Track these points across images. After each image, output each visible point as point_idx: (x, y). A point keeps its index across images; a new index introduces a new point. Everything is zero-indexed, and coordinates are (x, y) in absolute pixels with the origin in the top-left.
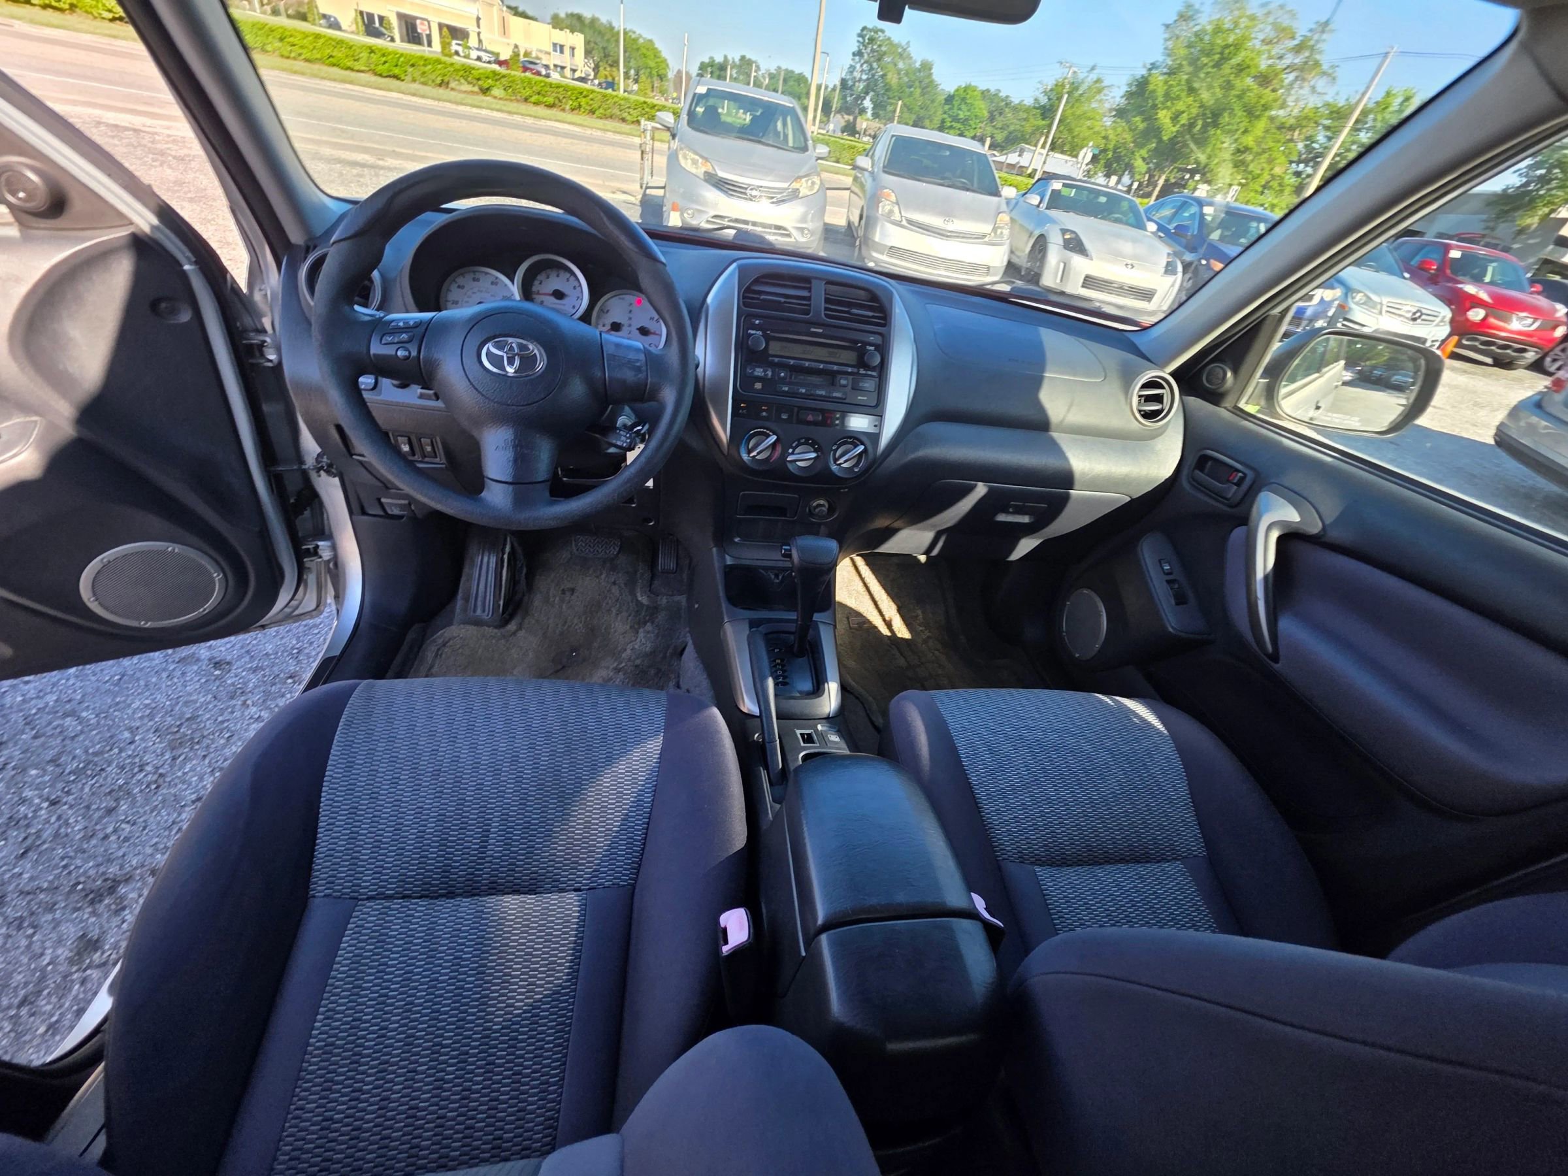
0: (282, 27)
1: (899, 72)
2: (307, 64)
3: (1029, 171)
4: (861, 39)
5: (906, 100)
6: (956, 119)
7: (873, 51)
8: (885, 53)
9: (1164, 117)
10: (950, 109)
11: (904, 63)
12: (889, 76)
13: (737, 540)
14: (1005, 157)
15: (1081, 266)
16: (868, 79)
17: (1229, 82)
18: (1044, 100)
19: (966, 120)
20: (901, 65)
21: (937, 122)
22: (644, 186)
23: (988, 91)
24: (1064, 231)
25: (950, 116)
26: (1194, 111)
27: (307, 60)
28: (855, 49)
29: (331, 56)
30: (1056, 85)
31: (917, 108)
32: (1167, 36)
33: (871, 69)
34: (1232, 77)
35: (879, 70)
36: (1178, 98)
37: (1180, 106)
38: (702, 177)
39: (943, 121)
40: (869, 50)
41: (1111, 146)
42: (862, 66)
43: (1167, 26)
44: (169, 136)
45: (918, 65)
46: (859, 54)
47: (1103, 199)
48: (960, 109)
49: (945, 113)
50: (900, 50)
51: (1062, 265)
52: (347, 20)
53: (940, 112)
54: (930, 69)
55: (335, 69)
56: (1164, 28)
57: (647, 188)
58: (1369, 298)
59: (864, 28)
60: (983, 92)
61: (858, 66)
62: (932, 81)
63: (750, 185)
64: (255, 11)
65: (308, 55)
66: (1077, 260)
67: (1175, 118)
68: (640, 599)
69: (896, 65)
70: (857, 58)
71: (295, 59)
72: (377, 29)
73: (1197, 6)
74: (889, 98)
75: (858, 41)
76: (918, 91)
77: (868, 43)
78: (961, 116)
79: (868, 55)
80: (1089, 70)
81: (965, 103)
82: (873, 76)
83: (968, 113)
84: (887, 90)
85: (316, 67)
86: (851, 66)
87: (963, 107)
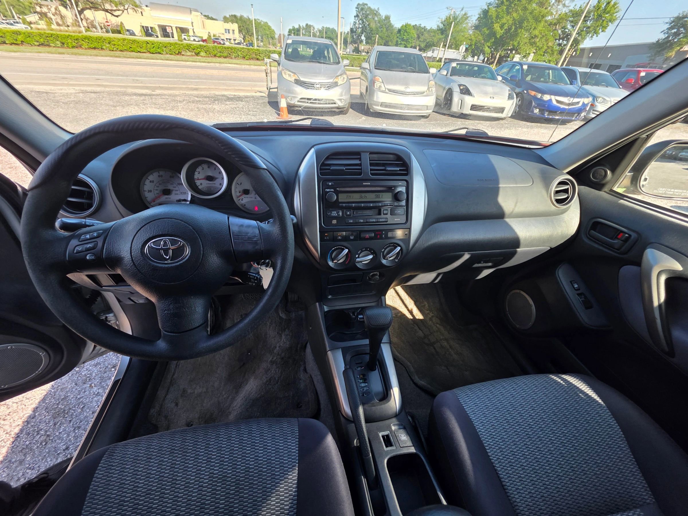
0: (109, 38)
1: (376, 22)
2: (121, 52)
3: (438, 59)
4: (357, 10)
5: (380, 34)
6: (403, 40)
7: (363, 14)
8: (368, 14)
9: (497, 27)
10: (399, 36)
11: (377, 17)
12: (371, 24)
13: (330, 297)
14: (426, 54)
15: (469, 101)
16: (362, 27)
17: (525, 7)
18: (441, 26)
19: (407, 39)
20: (376, 19)
21: (394, 42)
22: (269, 88)
23: (416, 25)
24: (460, 86)
25: (400, 39)
26: (510, 22)
27: (122, 51)
28: (355, 14)
29: (131, 48)
30: (447, 19)
31: (385, 37)
33: (363, 22)
35: (367, 22)
36: (503, 17)
37: (504, 21)
38: (294, 82)
39: (397, 41)
40: (361, 14)
41: (473, 43)
42: (359, 21)
44: (61, 93)
45: (384, 17)
46: (357, 16)
47: (476, 68)
48: (404, 35)
49: (398, 38)
50: (375, 12)
51: (460, 101)
52: (137, 31)
53: (395, 37)
54: (389, 19)
55: (133, 53)
57: (270, 89)
58: (605, 99)
59: (359, 4)
60: (413, 26)
61: (357, 21)
62: (391, 24)
63: (315, 83)
64: (99, 32)
65: (121, 48)
66: (467, 98)
67: (502, 27)
68: (281, 315)
69: (374, 19)
70: (356, 18)
71: (116, 51)
72: (150, 33)
74: (372, 34)
75: (356, 11)
76: (385, 29)
77: (361, 11)
78: (405, 38)
79: (361, 16)
80: (461, 10)
81: (406, 32)
82: (364, 25)
83: (408, 37)
84: (371, 31)
85: (125, 53)
86: (354, 22)
87: (406, 34)
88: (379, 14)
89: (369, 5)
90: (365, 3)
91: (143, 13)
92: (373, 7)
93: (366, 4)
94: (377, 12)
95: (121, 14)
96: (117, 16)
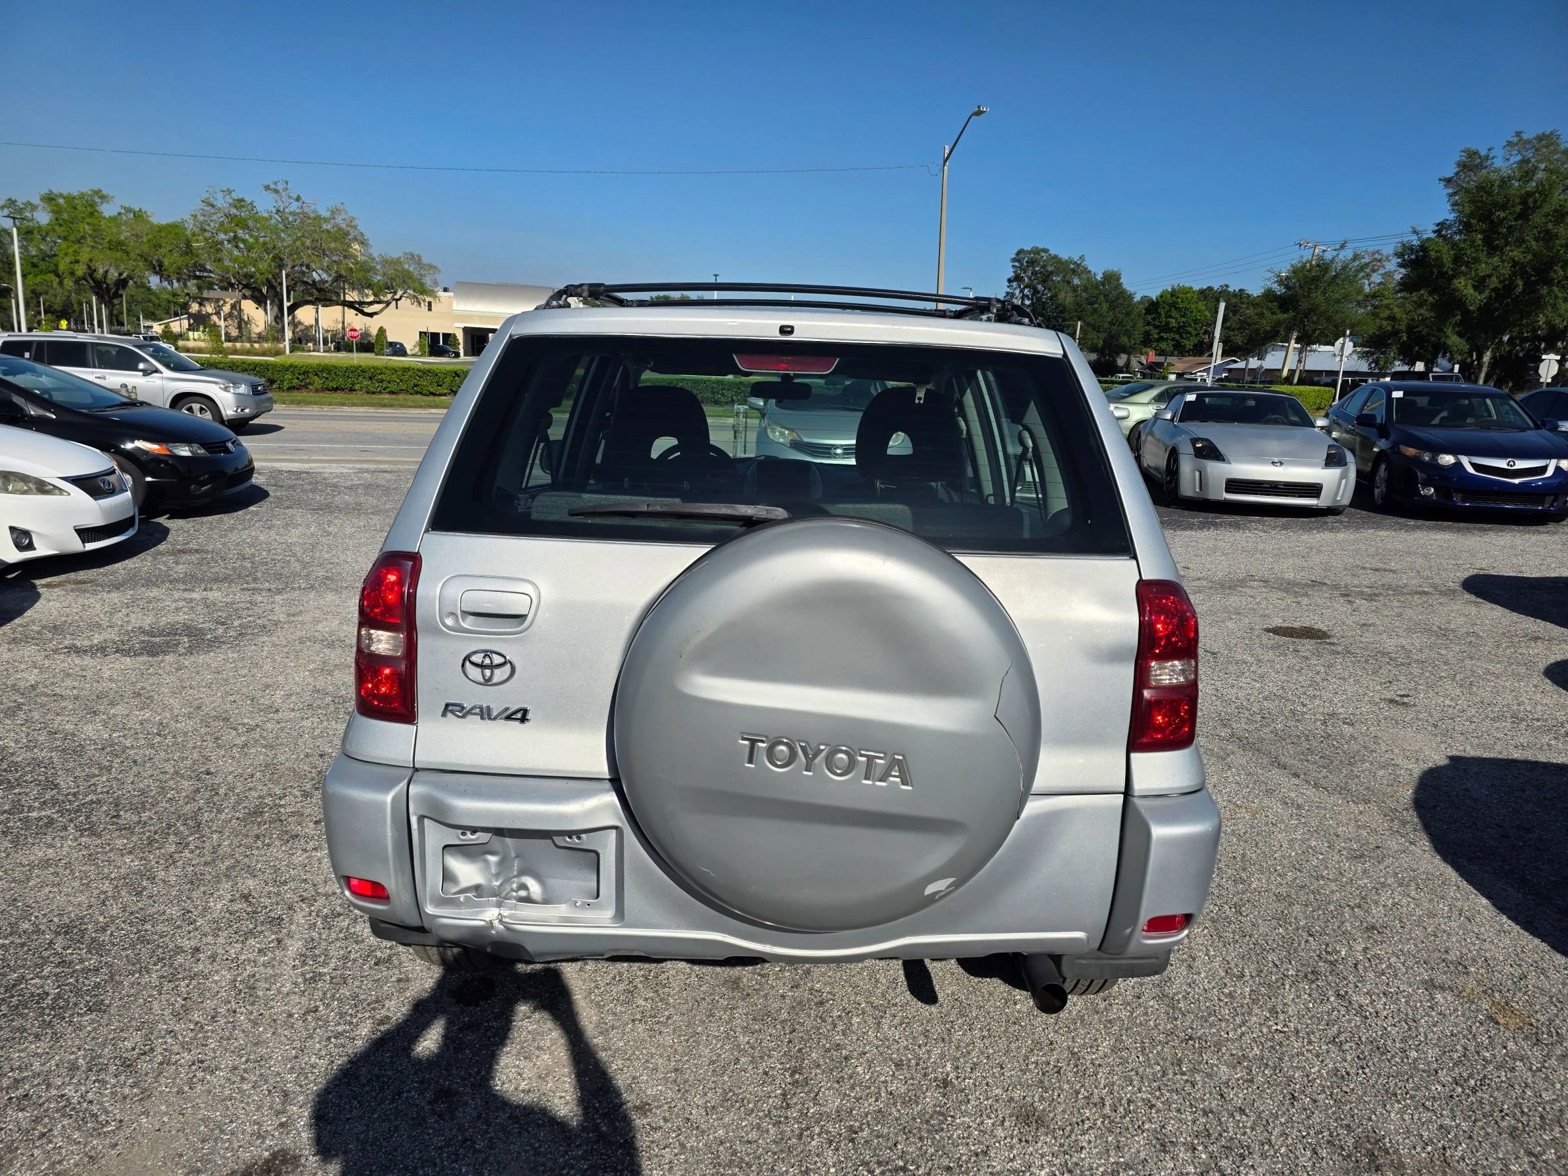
1: (1075, 289)
2: (394, 396)
3: (1285, 373)
4: (1017, 264)
5: (1090, 319)
6: (1166, 328)
7: (1034, 273)
8: (1052, 273)
9: (1463, 286)
10: (1154, 319)
11: (1080, 279)
12: (1062, 296)
14: (1244, 362)
15: (1220, 472)
16: (1033, 304)
17: (1548, 232)
18: (1279, 290)
19: (1180, 327)
20: (1076, 281)
21: (1138, 337)
23: (1210, 289)
24: (1194, 441)
25: (1156, 327)
26: (1506, 270)
27: (393, 393)
28: (1011, 274)
29: (416, 386)
30: (1294, 272)
31: (1106, 325)
32: (1450, 191)
33: (1036, 291)
34: (1550, 226)
35: (1046, 291)
36: (1476, 260)
37: (1483, 269)
39: (1147, 334)
40: (1029, 273)
41: (1403, 327)
42: (1022, 291)
43: (1448, 181)
45: (1099, 277)
46: (1017, 278)
47: (1252, 403)
48: (1170, 317)
49: (1148, 324)
50: (1072, 266)
51: (1197, 474)
53: (1140, 324)
54: (1118, 279)
55: (418, 397)
56: (1442, 184)
59: (1019, 252)
60: (1202, 292)
61: (1017, 292)
62: (1124, 292)
64: (319, 351)
65: (393, 387)
66: (1213, 467)
67: (1480, 284)
69: (1069, 282)
70: (1015, 284)
71: (380, 392)
73: (1483, 153)
74: (1064, 320)
75: (1013, 266)
76: (1105, 306)
77: (1028, 266)
78: (1173, 323)
79: (1030, 278)
80: (1338, 247)
81: (1176, 309)
82: (1039, 299)
83: (1183, 319)
84: (1061, 312)
85: (401, 397)
86: (1008, 293)
87: (1174, 313)
88: (1086, 269)
89: (1053, 252)
90: (1041, 246)
91: (433, 304)
92: (1064, 255)
93: (1045, 251)
94: (1079, 265)
95: (382, 310)
96: (371, 315)
